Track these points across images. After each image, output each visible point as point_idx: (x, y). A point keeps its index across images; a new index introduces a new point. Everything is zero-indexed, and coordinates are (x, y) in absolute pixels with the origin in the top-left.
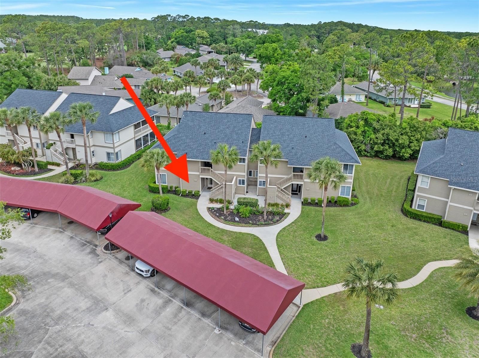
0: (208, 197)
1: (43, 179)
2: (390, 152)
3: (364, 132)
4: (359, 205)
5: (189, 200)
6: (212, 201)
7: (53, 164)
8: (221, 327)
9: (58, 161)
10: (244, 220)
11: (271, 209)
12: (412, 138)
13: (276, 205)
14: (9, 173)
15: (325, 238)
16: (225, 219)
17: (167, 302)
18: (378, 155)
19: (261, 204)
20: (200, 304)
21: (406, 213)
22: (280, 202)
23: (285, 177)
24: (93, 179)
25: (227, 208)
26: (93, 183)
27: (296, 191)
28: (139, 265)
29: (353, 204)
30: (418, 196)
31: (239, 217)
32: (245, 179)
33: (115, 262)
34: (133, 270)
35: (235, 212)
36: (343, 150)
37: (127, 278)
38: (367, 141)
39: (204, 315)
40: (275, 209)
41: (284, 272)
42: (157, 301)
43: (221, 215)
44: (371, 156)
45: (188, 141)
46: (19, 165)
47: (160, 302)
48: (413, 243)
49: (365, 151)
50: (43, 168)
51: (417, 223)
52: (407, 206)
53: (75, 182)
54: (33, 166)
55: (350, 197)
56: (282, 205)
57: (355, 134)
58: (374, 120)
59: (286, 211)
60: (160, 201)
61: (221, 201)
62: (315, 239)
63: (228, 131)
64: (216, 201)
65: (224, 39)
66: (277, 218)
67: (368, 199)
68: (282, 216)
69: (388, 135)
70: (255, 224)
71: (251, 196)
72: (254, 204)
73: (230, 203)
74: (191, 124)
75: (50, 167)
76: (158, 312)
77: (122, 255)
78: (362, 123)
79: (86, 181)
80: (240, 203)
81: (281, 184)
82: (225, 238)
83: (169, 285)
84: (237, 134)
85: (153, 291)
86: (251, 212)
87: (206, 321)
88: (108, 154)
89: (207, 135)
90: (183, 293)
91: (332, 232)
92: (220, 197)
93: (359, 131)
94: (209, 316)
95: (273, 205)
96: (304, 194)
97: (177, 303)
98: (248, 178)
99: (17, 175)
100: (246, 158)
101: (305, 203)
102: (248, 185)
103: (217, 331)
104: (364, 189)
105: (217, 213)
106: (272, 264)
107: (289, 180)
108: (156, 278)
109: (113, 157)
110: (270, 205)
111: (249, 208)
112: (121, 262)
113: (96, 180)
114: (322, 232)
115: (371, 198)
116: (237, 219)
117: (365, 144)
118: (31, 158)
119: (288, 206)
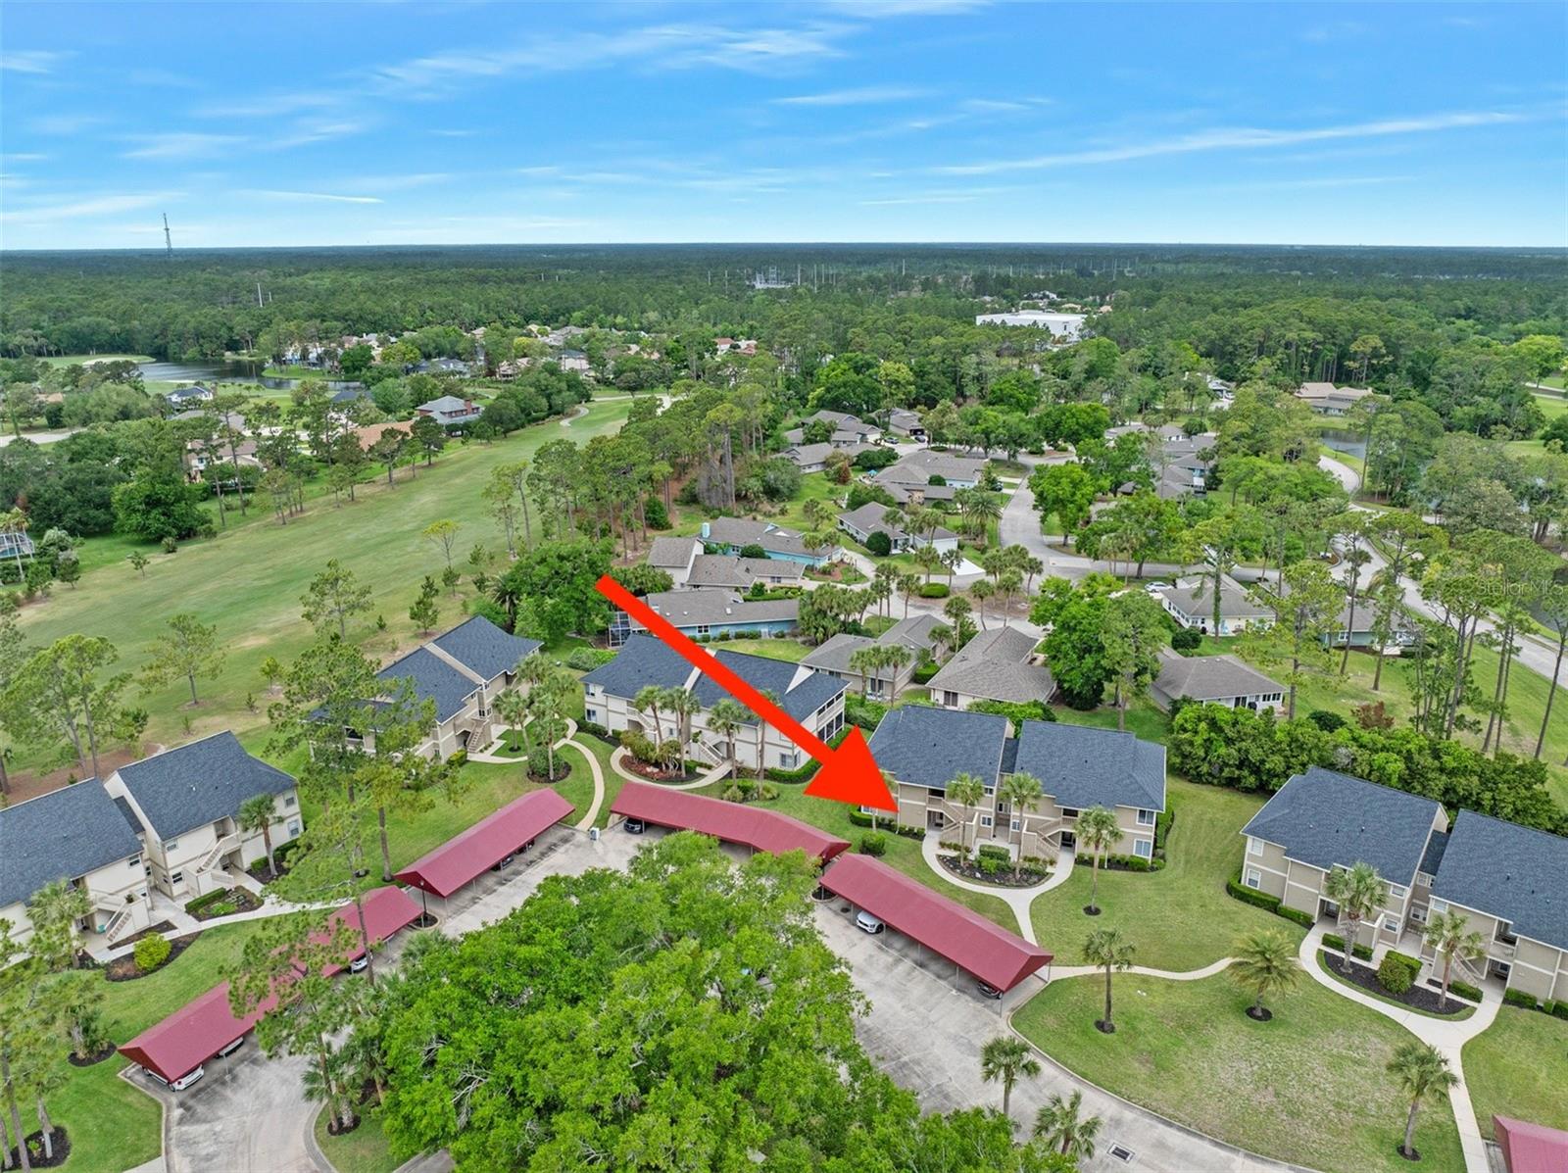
0: (937, 840)
1: (696, 790)
2: (1251, 781)
3: (1209, 740)
4: (1162, 872)
5: (909, 840)
6: (942, 845)
7: (701, 765)
8: (959, 990)
9: (709, 762)
10: (988, 877)
11: (1027, 865)
12: (1292, 760)
13: (1035, 860)
14: (646, 776)
15: (1097, 912)
16: (962, 874)
17: (898, 961)
18: (1231, 783)
19: (1014, 857)
20: (935, 967)
21: (1231, 890)
22: (1041, 856)
23: (1053, 819)
24: (769, 796)
25: (965, 858)
26: (768, 803)
27: (1068, 841)
28: (862, 917)
29: (1152, 869)
30: (1249, 866)
31: (981, 872)
32: (992, 817)
33: (830, 915)
34: (854, 925)
35: (976, 865)
36: (1141, 788)
37: (849, 932)
38: (1213, 758)
39: (939, 977)
40: (1033, 866)
41: (1035, 944)
42: (886, 959)
43: (959, 867)
44: (1220, 785)
45: (910, 755)
46: (657, 764)
47: (890, 960)
48: (1221, 931)
49: (1210, 774)
50: (691, 772)
51: (1242, 905)
52: (1235, 884)
53: (744, 800)
54: (680, 769)
55: (1149, 858)
56: (1045, 862)
57: (1191, 744)
58: (1227, 723)
59: (1049, 869)
60: (874, 840)
61: (956, 847)
62: (1082, 912)
63: (969, 744)
64: (949, 846)
65: (954, 382)
66: (1034, 879)
67: (1182, 865)
68: (1042, 876)
69: (1247, 751)
70: (1003, 884)
71: (999, 843)
72: (1003, 856)
73: (968, 850)
74: (914, 727)
75: (699, 770)
76: (890, 968)
77: (836, 904)
78: (1203, 725)
79: (758, 799)
80: (983, 853)
81: (1045, 829)
82: (962, 898)
83: (898, 943)
84: (982, 749)
85: (880, 948)
86: (998, 867)
87: (942, 982)
88: (783, 756)
89: (938, 748)
90: (916, 954)
91: (1109, 905)
92: (954, 841)
93: (1198, 740)
94: (945, 979)
95: (1030, 860)
96: (1079, 846)
97: (908, 963)
98: (997, 815)
99: (658, 781)
100: (995, 789)
101: (1081, 861)
102: (997, 824)
103: (954, 992)
104: (1183, 845)
105: (952, 864)
106: (1019, 933)
107: (1057, 824)
108: (883, 935)
109: (789, 761)
110: (1026, 859)
111: (995, 862)
112: (837, 914)
113: (773, 798)
114: (1093, 903)
115: (1187, 862)
116: (978, 875)
117: (1210, 762)
118: (678, 756)
119: (1052, 863)
